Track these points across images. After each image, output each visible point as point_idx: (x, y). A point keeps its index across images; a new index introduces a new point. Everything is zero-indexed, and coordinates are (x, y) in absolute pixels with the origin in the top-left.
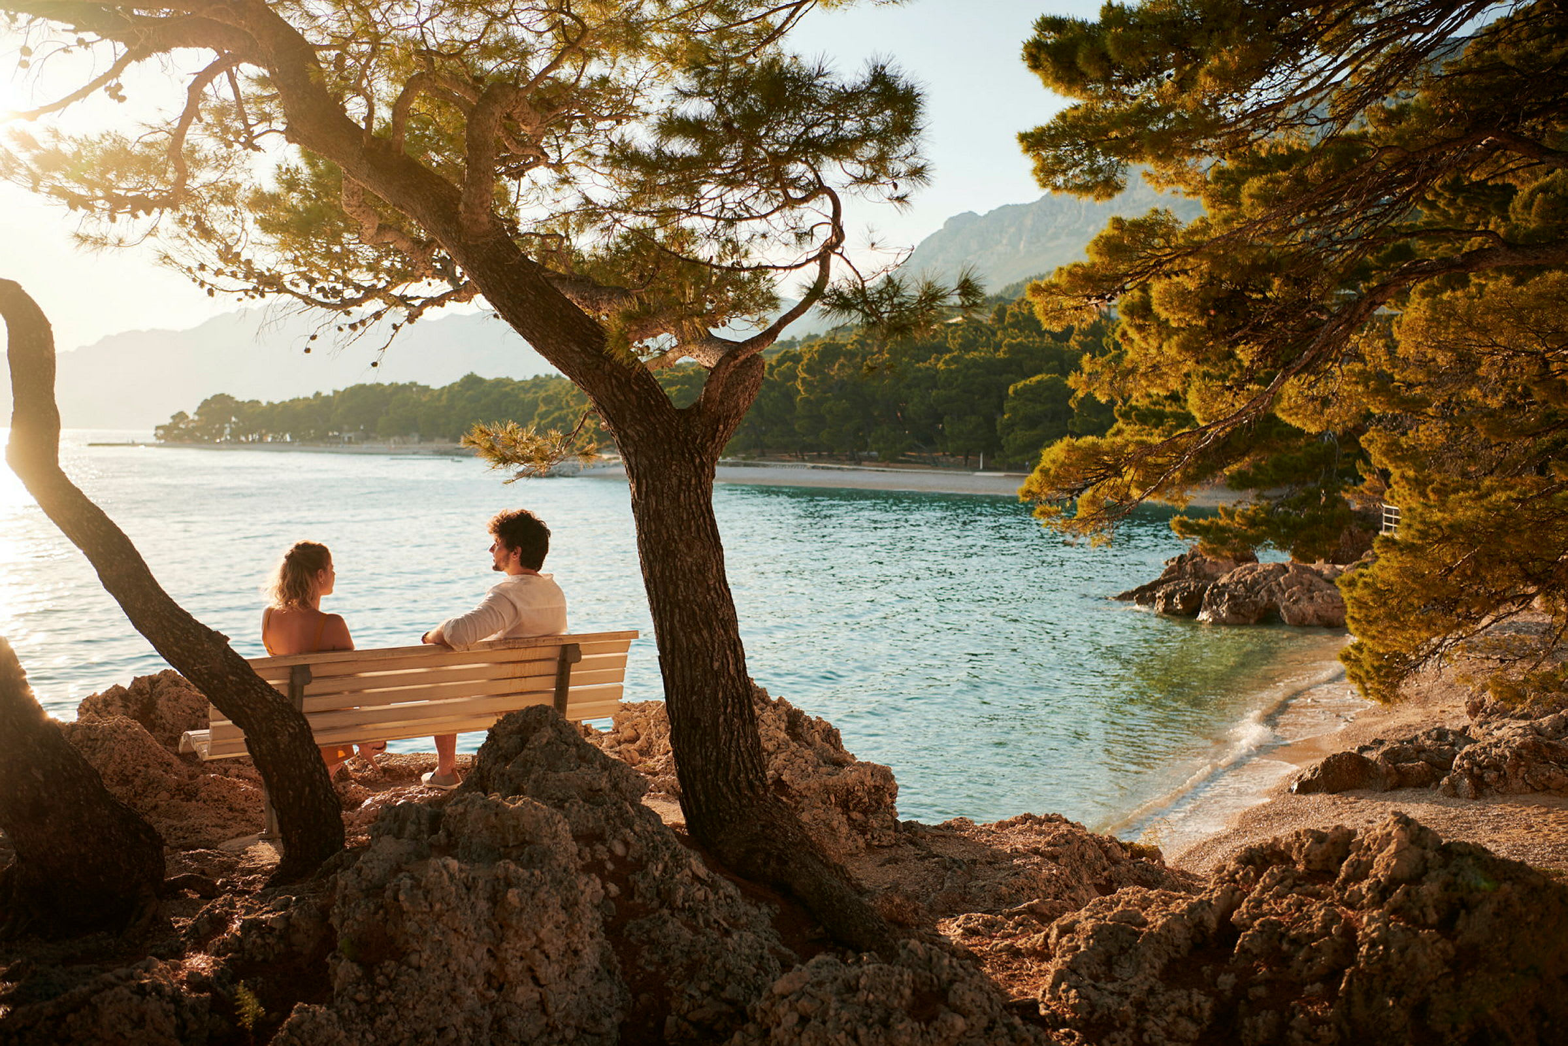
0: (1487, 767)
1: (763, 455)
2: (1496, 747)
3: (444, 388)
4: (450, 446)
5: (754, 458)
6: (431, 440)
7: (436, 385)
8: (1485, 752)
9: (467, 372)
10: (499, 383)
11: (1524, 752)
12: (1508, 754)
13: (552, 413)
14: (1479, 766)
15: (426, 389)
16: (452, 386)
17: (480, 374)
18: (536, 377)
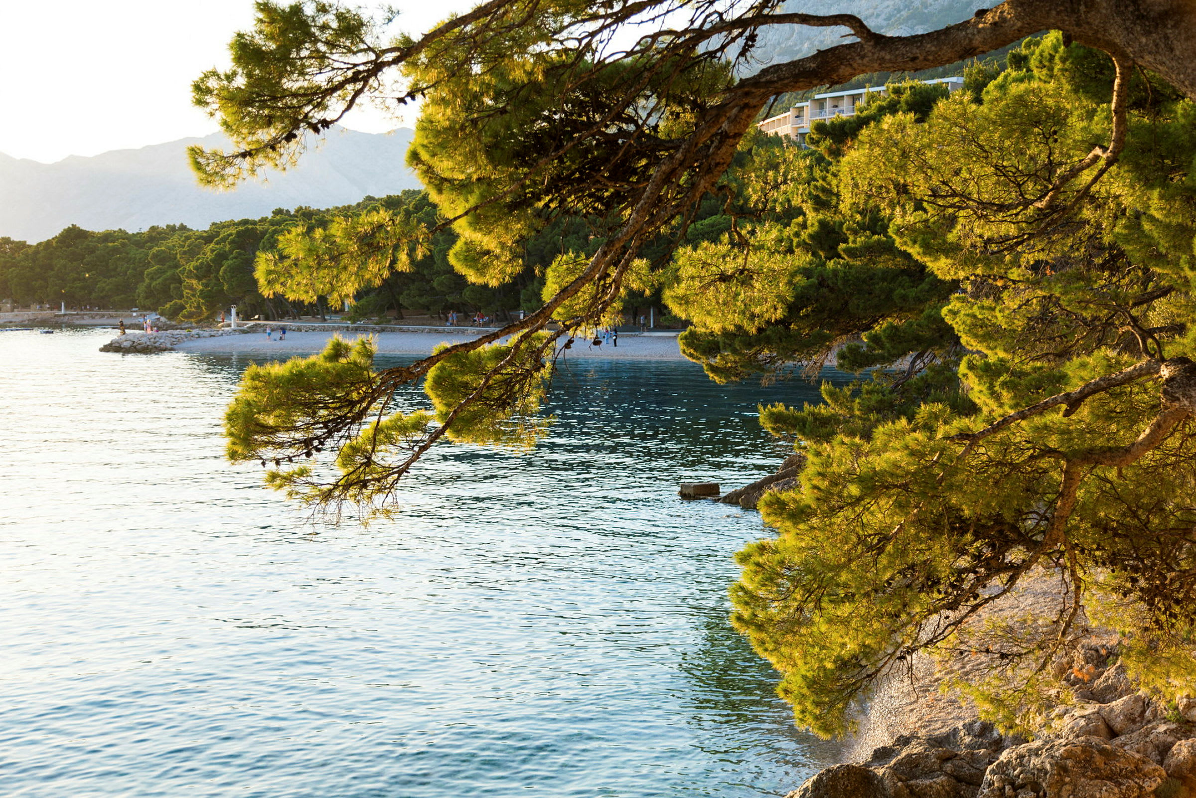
0: (1022, 786)
1: (400, 317)
2: (1037, 755)
3: (40, 244)
4: (47, 313)
5: (389, 321)
6: (27, 306)
7: (33, 241)
8: (1021, 764)
9: (68, 225)
10: (108, 237)
11: (1069, 763)
12: (1048, 767)
13: (164, 272)
14: (1012, 784)
15: (22, 245)
16: (48, 243)
17: (84, 226)
18: (153, 228)
